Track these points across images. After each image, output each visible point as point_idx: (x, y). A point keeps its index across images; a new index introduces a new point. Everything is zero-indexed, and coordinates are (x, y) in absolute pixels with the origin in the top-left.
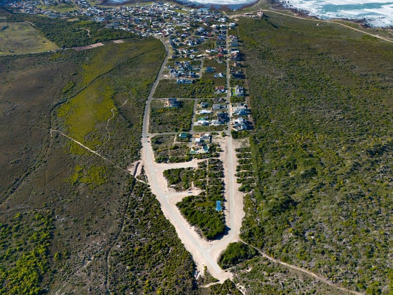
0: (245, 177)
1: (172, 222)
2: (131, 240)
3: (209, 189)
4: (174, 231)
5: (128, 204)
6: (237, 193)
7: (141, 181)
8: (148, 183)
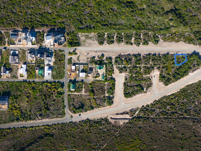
0: (141, 39)
1: (182, 87)
2: (197, 110)
3: (154, 64)
4: (191, 85)
5: (163, 118)
6: (160, 46)
7: (137, 113)
8: (140, 107)
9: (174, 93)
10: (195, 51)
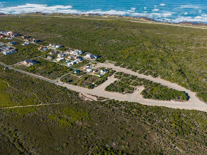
0: (144, 72)
1: (159, 105)
3: (144, 84)
4: (168, 108)
7: (105, 100)
8: (111, 99)
9: (148, 105)
10: (190, 97)
